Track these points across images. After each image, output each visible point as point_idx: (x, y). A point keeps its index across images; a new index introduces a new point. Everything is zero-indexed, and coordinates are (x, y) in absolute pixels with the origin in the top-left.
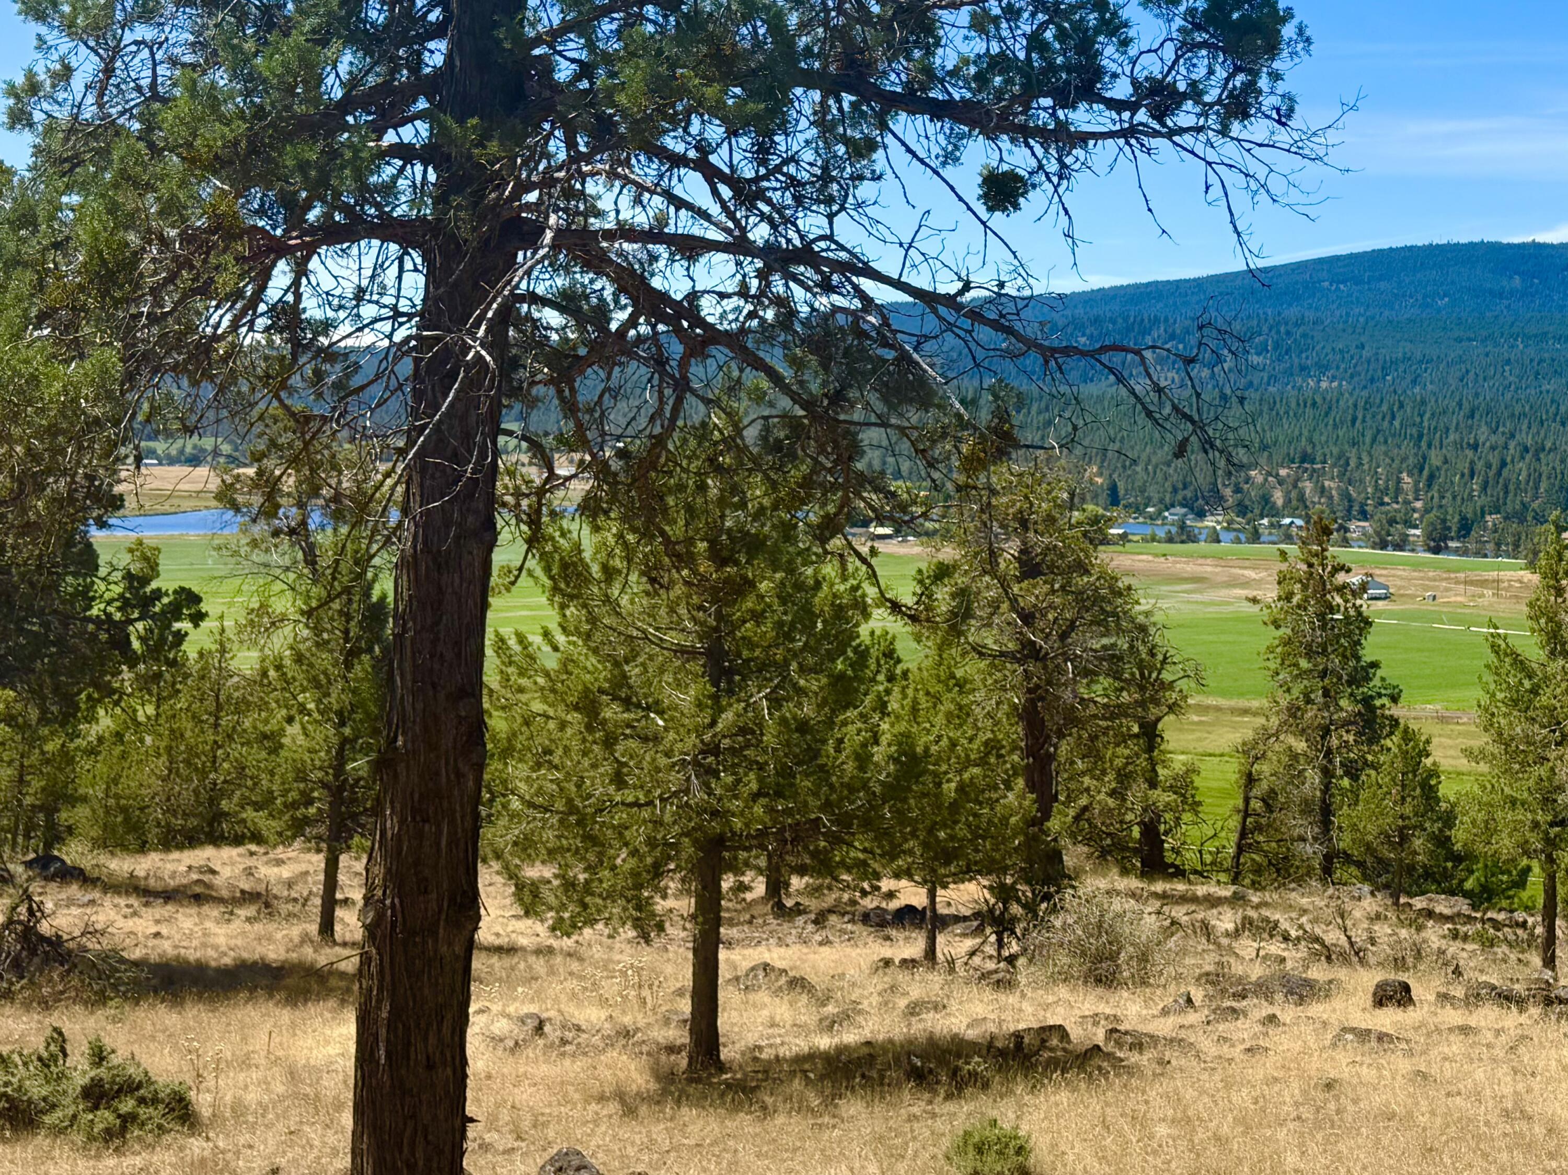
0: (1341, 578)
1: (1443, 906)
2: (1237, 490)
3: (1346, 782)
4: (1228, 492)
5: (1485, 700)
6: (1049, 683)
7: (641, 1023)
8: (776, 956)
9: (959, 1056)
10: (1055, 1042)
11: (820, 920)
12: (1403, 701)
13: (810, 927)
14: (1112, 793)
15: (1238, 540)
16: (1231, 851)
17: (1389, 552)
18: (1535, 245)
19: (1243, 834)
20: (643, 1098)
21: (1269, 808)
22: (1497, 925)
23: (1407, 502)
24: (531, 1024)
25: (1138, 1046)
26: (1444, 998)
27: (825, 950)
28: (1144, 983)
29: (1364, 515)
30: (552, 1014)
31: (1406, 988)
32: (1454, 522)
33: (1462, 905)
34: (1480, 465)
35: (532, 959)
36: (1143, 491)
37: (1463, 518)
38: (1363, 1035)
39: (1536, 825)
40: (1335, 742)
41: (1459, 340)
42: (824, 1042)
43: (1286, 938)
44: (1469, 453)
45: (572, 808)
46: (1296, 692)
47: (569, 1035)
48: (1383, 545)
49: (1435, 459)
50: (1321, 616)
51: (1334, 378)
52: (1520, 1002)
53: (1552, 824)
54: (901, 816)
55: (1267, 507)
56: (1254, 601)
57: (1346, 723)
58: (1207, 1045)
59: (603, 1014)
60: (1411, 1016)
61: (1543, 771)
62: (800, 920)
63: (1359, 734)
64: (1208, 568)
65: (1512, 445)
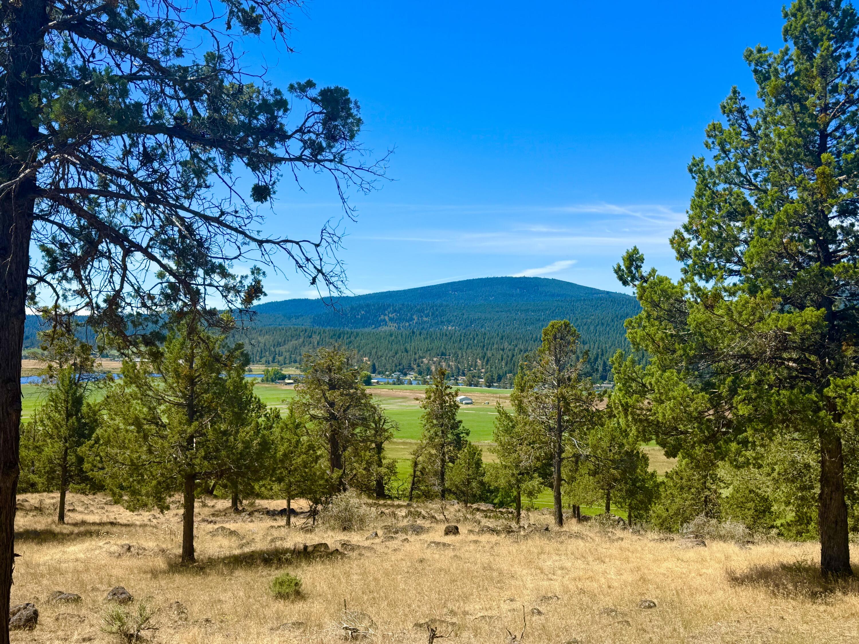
1: (484, 507)
2: (419, 366)
3: (450, 464)
4: (415, 366)
6: (339, 428)
7: (170, 547)
9: (282, 554)
10: (322, 548)
12: (470, 435)
13: (247, 516)
14: (365, 469)
16: (409, 490)
17: (472, 387)
19: (413, 484)
21: (423, 474)
22: (502, 513)
23: (479, 370)
24: (126, 547)
25: (353, 549)
26: (471, 532)
28: (361, 529)
29: (464, 374)
30: (134, 544)
31: (457, 528)
32: (496, 377)
33: (491, 507)
34: (505, 356)
35: (138, 528)
36: (385, 366)
37: (499, 375)
38: (438, 544)
39: (513, 475)
40: (446, 450)
43: (424, 518)
44: (501, 352)
46: (432, 432)
47: (140, 552)
48: (470, 385)
49: (489, 354)
50: (441, 405)
51: (453, 326)
52: (498, 533)
53: (519, 474)
55: (429, 371)
56: (417, 399)
57: (450, 443)
59: (155, 544)
60: (458, 538)
61: (515, 455)
62: (244, 514)
63: (455, 446)
64: (407, 393)
65: (516, 349)
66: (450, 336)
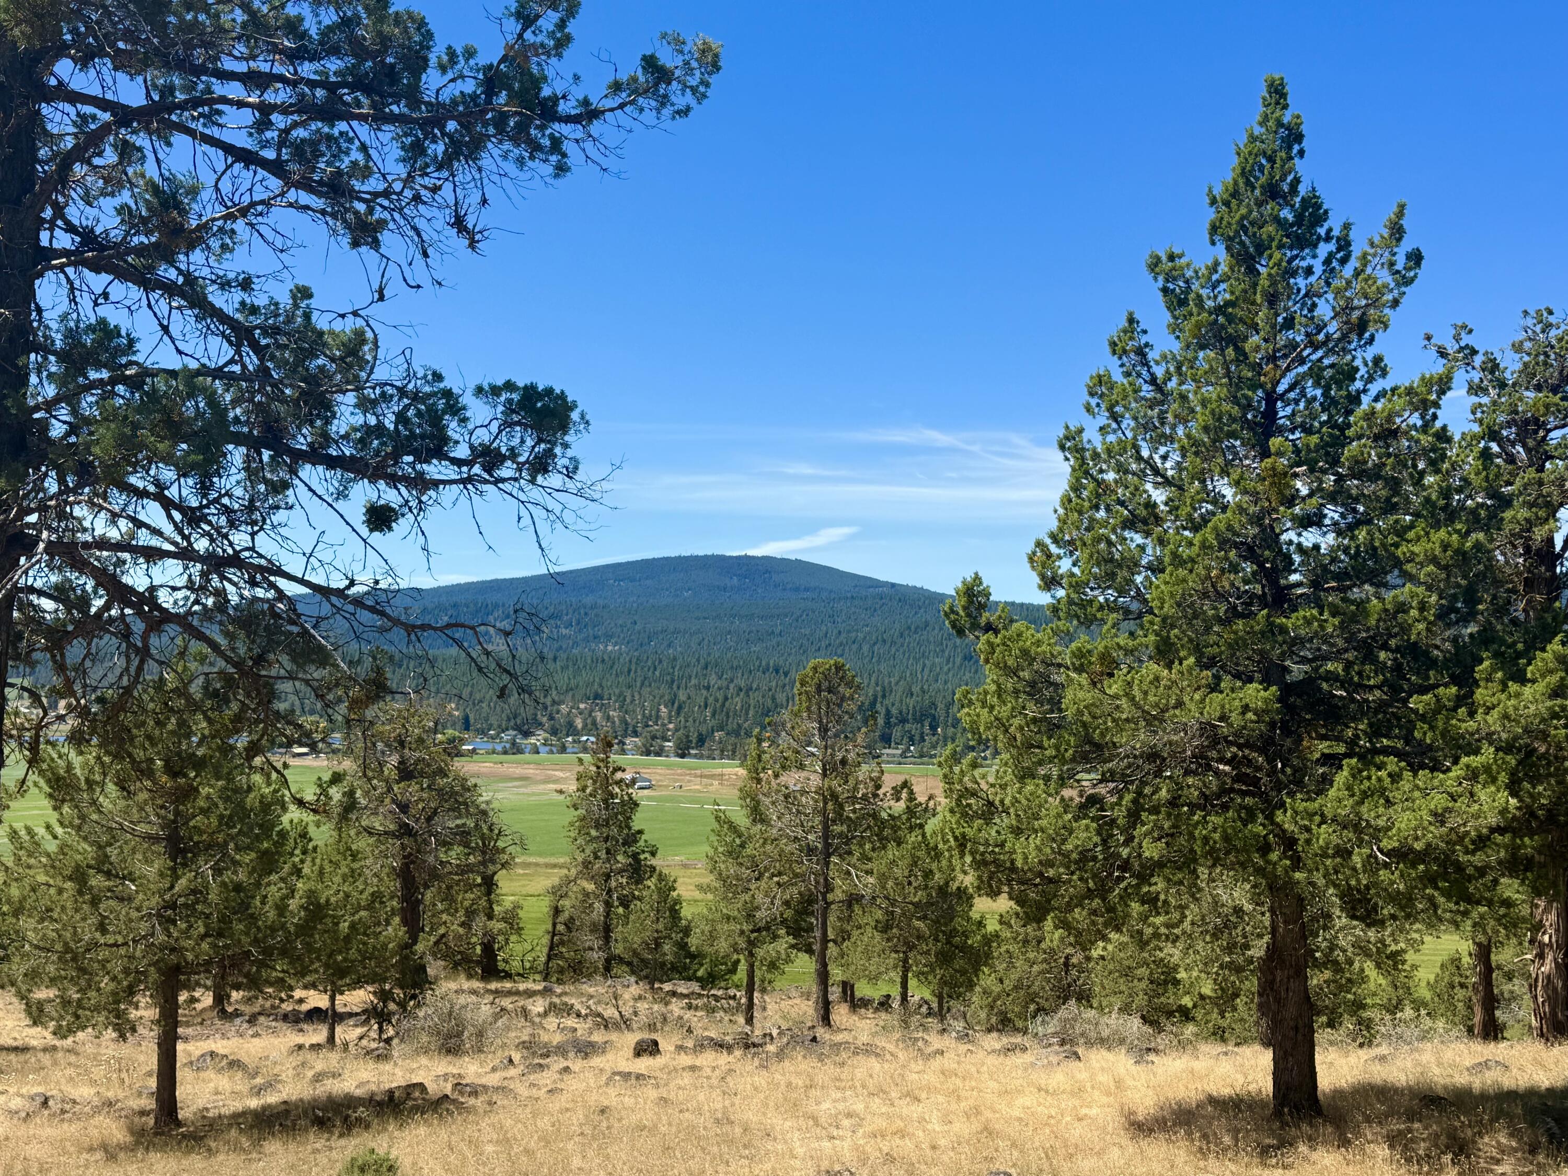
0: (619, 775)
1: (683, 988)
2: (551, 718)
3: (621, 910)
4: (545, 719)
5: (711, 852)
6: (419, 851)
7: (121, 1095)
8: (220, 1046)
9: (349, 1107)
10: (417, 1094)
11: (252, 1020)
12: (658, 855)
13: (245, 1025)
14: (462, 924)
15: (551, 752)
16: (543, 959)
17: (652, 758)
18: (746, 557)
19: (551, 948)
20: (121, 1147)
21: (569, 929)
22: (717, 999)
23: (664, 725)
24: (39, 1100)
25: (475, 1093)
26: (680, 1048)
27: (256, 1041)
28: (480, 1051)
29: (635, 734)
30: (54, 1092)
31: (656, 1043)
32: (694, 737)
33: (695, 987)
34: (711, 700)
35: (40, 1055)
36: (486, 720)
37: (700, 735)
38: (626, 1076)
39: (742, 932)
40: (613, 884)
41: (698, 619)
42: (254, 1103)
43: (579, 1015)
44: (704, 692)
45: (67, 949)
46: (588, 852)
47: (67, 1107)
48: (648, 753)
49: (682, 696)
50: (605, 801)
51: (615, 644)
52: (729, 1048)
53: (752, 931)
54: (309, 947)
55: (571, 729)
56: (561, 792)
57: (620, 872)
58: (522, 1090)
59: (93, 1091)
60: (659, 1061)
61: (747, 897)
62: (238, 1021)
63: (630, 878)
64: (530, 771)
65: (732, 686)
66: (608, 663)
